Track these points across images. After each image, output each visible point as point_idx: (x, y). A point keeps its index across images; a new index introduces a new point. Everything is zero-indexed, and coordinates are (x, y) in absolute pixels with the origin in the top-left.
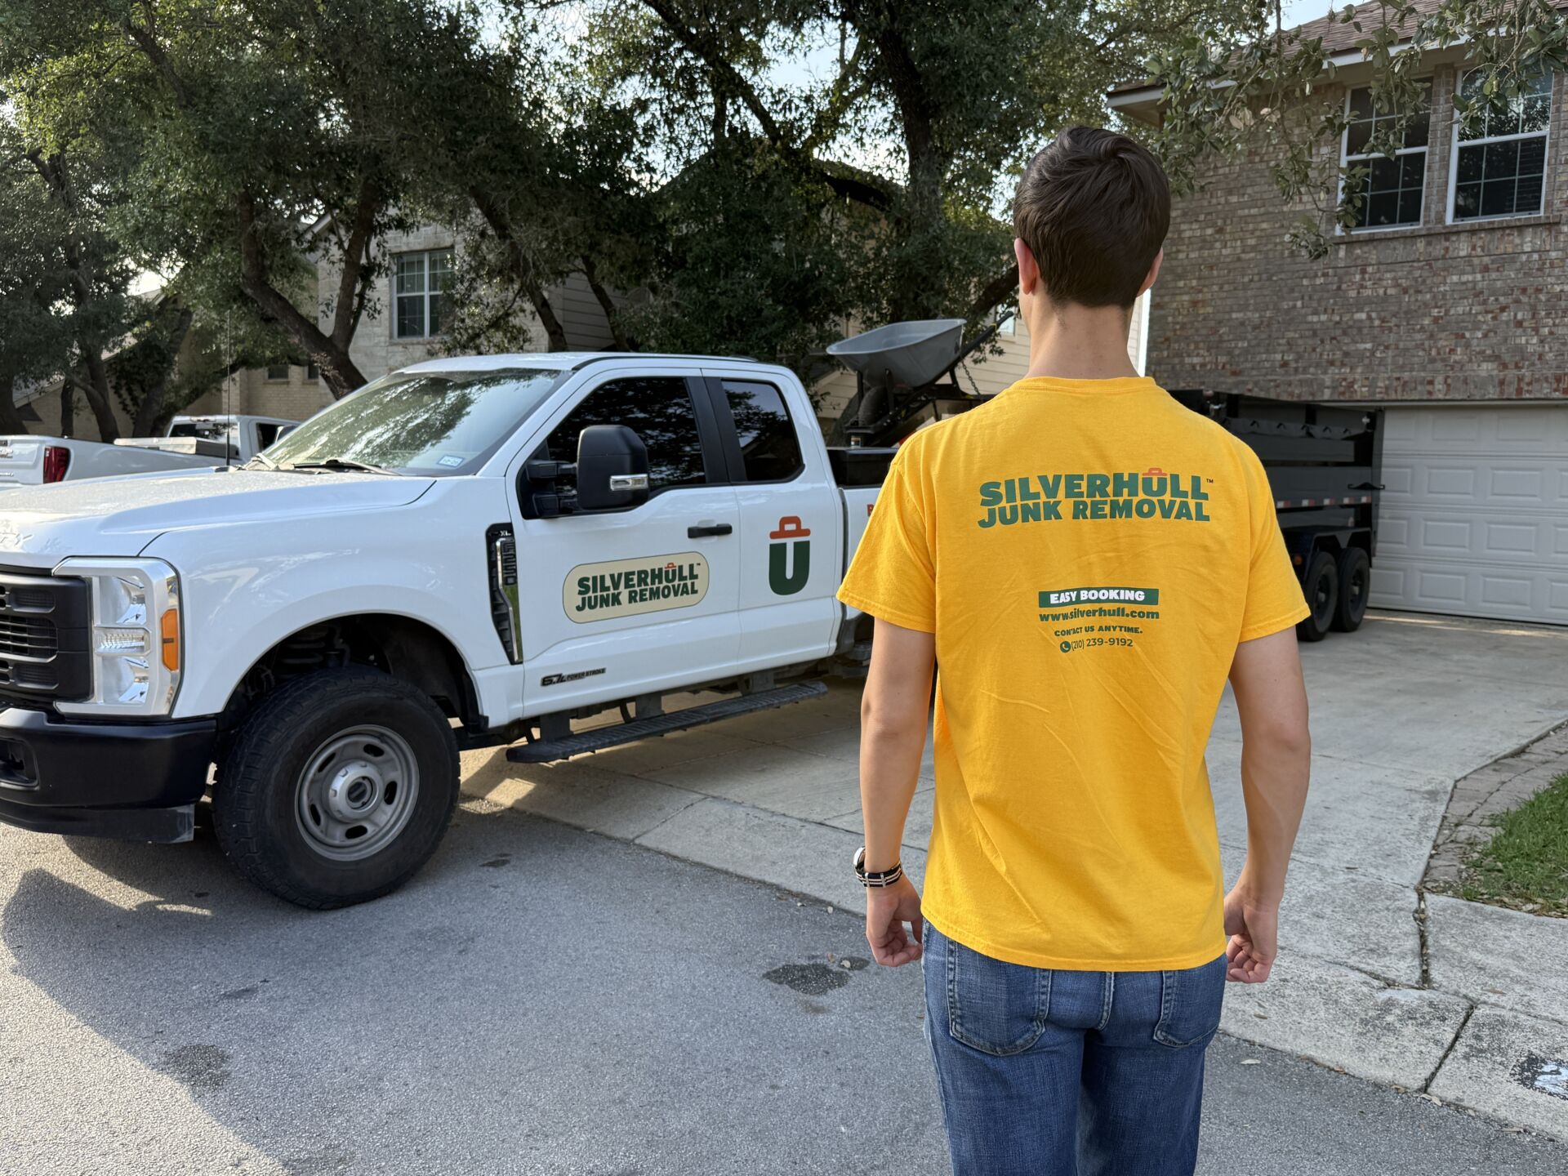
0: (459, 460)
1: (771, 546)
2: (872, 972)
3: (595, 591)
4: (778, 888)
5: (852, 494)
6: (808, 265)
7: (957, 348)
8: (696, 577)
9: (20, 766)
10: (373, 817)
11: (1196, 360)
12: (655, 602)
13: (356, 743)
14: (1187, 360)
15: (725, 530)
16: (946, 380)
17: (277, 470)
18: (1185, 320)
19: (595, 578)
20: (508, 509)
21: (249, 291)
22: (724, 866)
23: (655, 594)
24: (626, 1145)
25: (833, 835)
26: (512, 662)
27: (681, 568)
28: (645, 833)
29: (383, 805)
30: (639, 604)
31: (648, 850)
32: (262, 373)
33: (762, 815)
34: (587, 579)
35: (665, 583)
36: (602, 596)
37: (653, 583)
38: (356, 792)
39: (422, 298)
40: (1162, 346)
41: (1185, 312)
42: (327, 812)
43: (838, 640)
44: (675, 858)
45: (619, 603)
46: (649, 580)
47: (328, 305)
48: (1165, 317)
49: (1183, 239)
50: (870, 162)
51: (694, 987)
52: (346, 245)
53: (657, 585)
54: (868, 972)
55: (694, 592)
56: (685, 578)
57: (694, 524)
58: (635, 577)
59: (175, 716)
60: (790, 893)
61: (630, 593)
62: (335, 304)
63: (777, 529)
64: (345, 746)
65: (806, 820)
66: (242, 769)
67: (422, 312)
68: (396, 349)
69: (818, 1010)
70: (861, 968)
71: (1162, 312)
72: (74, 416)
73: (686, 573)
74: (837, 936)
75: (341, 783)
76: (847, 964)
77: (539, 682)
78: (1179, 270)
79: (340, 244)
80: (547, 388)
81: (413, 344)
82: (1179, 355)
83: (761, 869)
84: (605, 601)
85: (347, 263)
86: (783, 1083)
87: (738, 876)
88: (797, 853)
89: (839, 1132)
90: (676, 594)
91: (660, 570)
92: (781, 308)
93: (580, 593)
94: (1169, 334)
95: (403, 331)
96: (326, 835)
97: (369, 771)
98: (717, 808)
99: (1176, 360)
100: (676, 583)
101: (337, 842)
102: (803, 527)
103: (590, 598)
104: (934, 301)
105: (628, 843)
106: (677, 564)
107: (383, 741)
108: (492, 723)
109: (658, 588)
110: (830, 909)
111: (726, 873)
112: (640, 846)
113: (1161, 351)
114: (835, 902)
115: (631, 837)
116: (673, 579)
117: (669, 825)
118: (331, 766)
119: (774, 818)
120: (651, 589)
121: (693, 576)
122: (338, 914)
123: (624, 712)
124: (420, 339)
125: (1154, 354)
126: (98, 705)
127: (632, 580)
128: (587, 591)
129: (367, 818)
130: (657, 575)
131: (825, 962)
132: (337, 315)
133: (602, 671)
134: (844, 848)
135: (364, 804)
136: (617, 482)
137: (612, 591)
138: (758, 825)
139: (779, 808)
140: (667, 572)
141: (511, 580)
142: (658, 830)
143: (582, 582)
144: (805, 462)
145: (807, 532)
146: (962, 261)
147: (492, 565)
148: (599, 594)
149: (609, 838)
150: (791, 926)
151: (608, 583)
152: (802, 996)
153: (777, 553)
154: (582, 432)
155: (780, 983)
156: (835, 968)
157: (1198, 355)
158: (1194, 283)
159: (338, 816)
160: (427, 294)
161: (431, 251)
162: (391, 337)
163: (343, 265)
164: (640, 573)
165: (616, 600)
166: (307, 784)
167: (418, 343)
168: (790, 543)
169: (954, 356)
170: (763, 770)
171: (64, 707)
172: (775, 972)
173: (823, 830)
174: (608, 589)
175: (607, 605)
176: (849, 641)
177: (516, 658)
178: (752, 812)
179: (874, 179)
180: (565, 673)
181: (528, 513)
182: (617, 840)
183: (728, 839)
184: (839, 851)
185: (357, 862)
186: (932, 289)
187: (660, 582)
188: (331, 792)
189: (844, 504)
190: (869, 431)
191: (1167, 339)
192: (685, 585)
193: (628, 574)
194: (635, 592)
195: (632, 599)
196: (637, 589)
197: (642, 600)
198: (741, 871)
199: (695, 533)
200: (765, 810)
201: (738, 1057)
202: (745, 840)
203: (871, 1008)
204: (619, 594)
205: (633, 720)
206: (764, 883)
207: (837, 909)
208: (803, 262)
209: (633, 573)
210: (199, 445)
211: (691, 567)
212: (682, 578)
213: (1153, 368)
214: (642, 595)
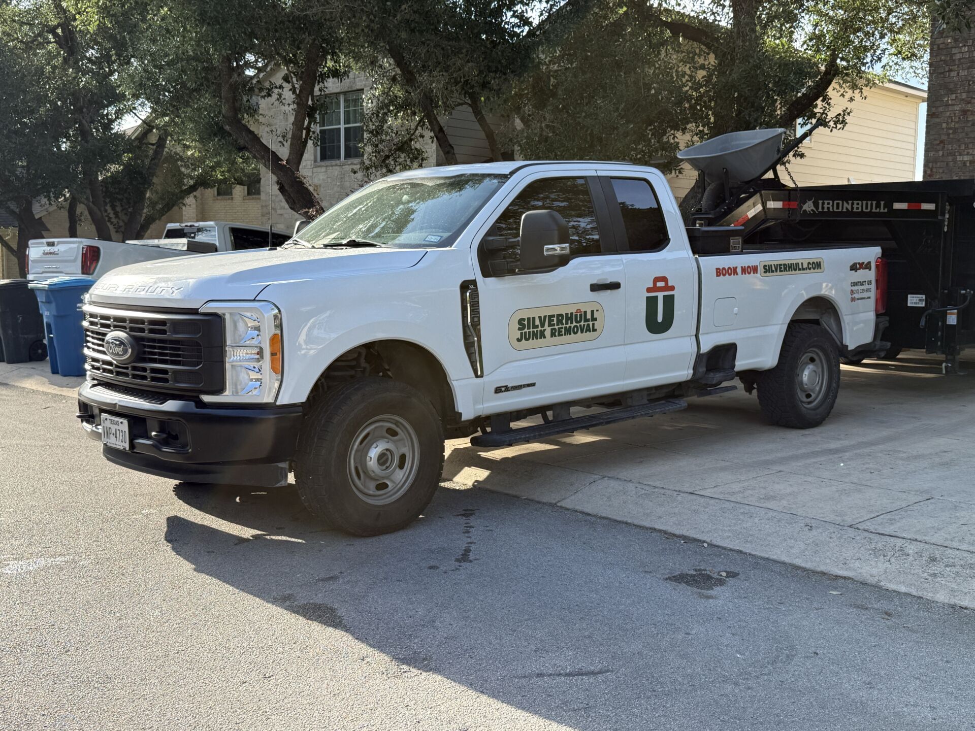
0: (439, 238)
1: (647, 298)
2: (742, 579)
3: (529, 328)
4: (665, 532)
5: (705, 261)
6: (653, 92)
7: (779, 150)
8: (595, 319)
9: (176, 438)
10: (392, 477)
11: (966, 158)
12: (568, 336)
13: (382, 426)
14: (959, 158)
15: (615, 286)
16: (770, 175)
17: (313, 247)
18: (957, 126)
19: (529, 319)
20: (471, 269)
21: (227, 128)
22: (625, 520)
23: (568, 331)
24: (599, 657)
25: (702, 500)
26: (477, 376)
27: (585, 312)
28: (563, 499)
29: (398, 470)
30: (558, 338)
31: (567, 509)
32: (211, 192)
33: (647, 488)
34: (524, 320)
35: (575, 324)
36: (533, 331)
37: (567, 323)
38: (382, 459)
39: (339, 129)
40: (938, 147)
41: (957, 120)
42: (366, 472)
43: (694, 369)
44: (588, 514)
45: (545, 337)
46: (564, 321)
47: (284, 137)
48: (941, 124)
49: (954, 61)
50: (697, 8)
51: (620, 583)
52: (298, 92)
53: (569, 325)
54: (740, 579)
55: (594, 330)
56: (588, 320)
57: (594, 282)
58: (555, 319)
59: (278, 403)
60: (674, 535)
61: (552, 330)
62: (290, 135)
63: (652, 286)
64: (376, 428)
65: (679, 491)
66: (316, 440)
67: (339, 141)
68: (319, 169)
69: (708, 597)
70: (733, 577)
71: (937, 120)
72: (78, 226)
73: (589, 316)
74: (713, 559)
75: (374, 453)
76: (724, 574)
77: (493, 391)
78: (952, 86)
79: (293, 90)
80: (494, 187)
81: (332, 166)
82: (952, 154)
83: (651, 521)
84: (535, 336)
85: (298, 104)
86: (693, 632)
87: (634, 525)
88: (677, 511)
89: (736, 657)
90: (582, 332)
91: (572, 314)
92: (632, 126)
93: (519, 329)
94: (944, 137)
95: (324, 157)
96: (365, 487)
97: (390, 446)
98: (613, 483)
99: (950, 158)
100: (582, 323)
101: (371, 492)
102: (670, 284)
103: (525, 333)
104: (755, 115)
105: (553, 505)
106: (583, 310)
107: (398, 426)
108: (465, 417)
109: (570, 327)
110: (706, 545)
111: (626, 523)
112: (561, 507)
113: (937, 151)
114: (708, 540)
115: (554, 502)
116: (580, 321)
117: (579, 495)
118: (367, 442)
119: (656, 490)
120: (566, 327)
121: (594, 319)
122: (374, 539)
123: (545, 417)
124: (338, 162)
125: (931, 154)
126: (226, 397)
127: (553, 320)
128: (524, 329)
129: (388, 478)
130: (569, 317)
131: (708, 573)
132: (291, 144)
133: (533, 385)
134: (711, 508)
135: (387, 468)
136: (548, 250)
137: (540, 328)
138: (645, 494)
139: (658, 484)
140: (576, 316)
141: (476, 319)
142: (573, 497)
143: (521, 321)
144: (670, 237)
145: (672, 288)
146: (775, 84)
147: (464, 309)
148: (531, 330)
149: (539, 502)
150: (679, 554)
151: (537, 322)
152: (695, 590)
153: (651, 303)
154: (523, 216)
155: (680, 583)
156: (715, 576)
157: (968, 154)
158: (964, 96)
159: (373, 475)
160: (342, 126)
161: (345, 93)
162: (315, 161)
163: (295, 106)
164: (558, 315)
165: (543, 335)
166: (353, 452)
167: (336, 165)
168: (660, 295)
169: (776, 157)
170: (641, 462)
171: (207, 398)
172: (674, 577)
173: (694, 497)
174: (537, 327)
175: (537, 339)
176: (702, 369)
177: (479, 373)
178: (639, 486)
179: (700, 21)
180: (510, 385)
181: (486, 274)
182: (544, 503)
183: (624, 503)
184: (707, 510)
185: (383, 506)
186: (753, 106)
187: (572, 323)
188: (368, 458)
189: (699, 268)
190: (710, 216)
191: (942, 142)
192: (588, 325)
193: (551, 317)
194: (555, 329)
195: (553, 335)
196: (556, 327)
197: (560, 335)
198: (636, 522)
199: (595, 288)
200: (649, 485)
201: (660, 618)
202: (637, 503)
203: (745, 597)
204: (545, 330)
205: (551, 422)
206: (655, 529)
207: (711, 545)
208: (650, 90)
209: (553, 316)
210: (189, 243)
211: (592, 312)
212: (586, 320)
213: (930, 165)
214: (560, 332)
